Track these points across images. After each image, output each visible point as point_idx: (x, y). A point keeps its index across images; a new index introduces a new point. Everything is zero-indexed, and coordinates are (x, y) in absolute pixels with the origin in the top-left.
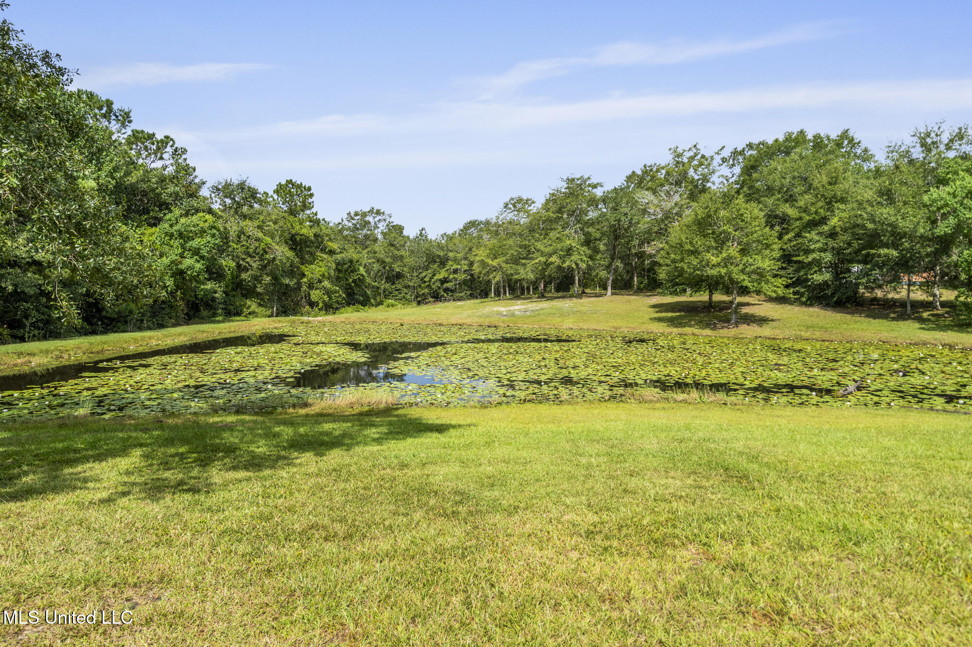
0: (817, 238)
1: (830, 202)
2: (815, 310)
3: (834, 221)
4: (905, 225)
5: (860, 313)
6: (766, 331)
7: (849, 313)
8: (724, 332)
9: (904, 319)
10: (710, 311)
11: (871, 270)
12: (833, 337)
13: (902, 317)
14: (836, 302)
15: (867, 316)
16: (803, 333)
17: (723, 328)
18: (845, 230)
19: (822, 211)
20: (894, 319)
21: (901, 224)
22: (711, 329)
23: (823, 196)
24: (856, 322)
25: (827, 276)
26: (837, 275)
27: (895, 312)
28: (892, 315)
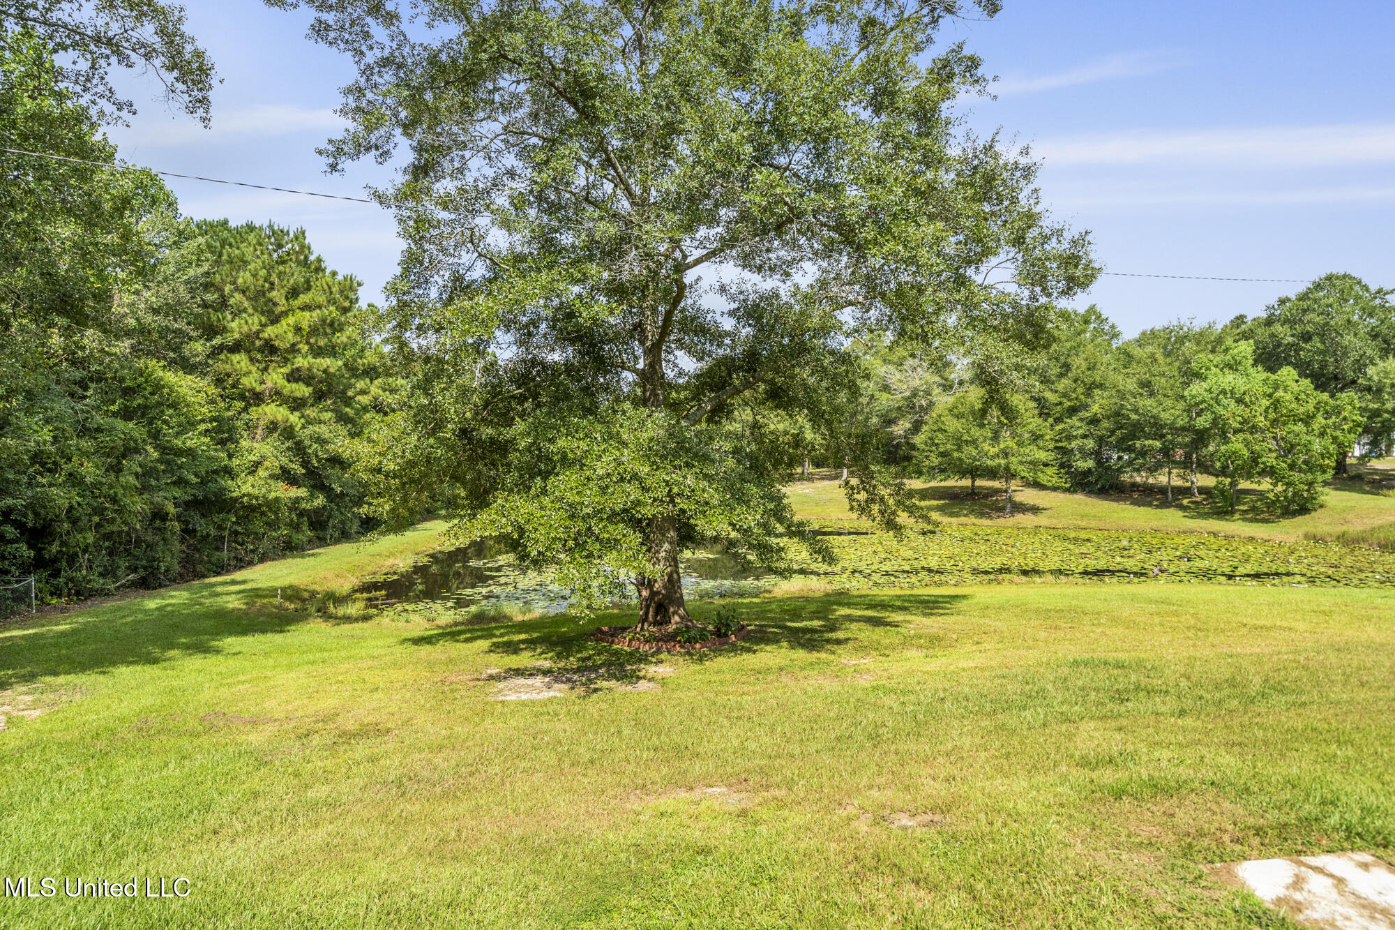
0: (1078, 424)
1: (1090, 389)
2: (1080, 497)
3: (1095, 408)
4: (1166, 417)
5: (1125, 500)
6: (1042, 520)
7: (1113, 500)
8: (1001, 521)
9: (1168, 507)
10: (974, 499)
11: (1135, 459)
12: (1108, 526)
13: (1164, 504)
14: (1099, 489)
15: (1131, 504)
16: (1079, 523)
17: (999, 517)
18: (1108, 417)
19: (1082, 397)
20: (1157, 507)
21: (1163, 415)
22: (987, 518)
23: (1083, 382)
24: (1123, 510)
25: (1090, 463)
26: (1099, 463)
27: (1157, 500)
28: (1155, 503)
